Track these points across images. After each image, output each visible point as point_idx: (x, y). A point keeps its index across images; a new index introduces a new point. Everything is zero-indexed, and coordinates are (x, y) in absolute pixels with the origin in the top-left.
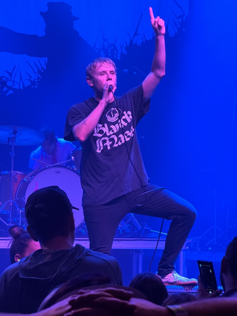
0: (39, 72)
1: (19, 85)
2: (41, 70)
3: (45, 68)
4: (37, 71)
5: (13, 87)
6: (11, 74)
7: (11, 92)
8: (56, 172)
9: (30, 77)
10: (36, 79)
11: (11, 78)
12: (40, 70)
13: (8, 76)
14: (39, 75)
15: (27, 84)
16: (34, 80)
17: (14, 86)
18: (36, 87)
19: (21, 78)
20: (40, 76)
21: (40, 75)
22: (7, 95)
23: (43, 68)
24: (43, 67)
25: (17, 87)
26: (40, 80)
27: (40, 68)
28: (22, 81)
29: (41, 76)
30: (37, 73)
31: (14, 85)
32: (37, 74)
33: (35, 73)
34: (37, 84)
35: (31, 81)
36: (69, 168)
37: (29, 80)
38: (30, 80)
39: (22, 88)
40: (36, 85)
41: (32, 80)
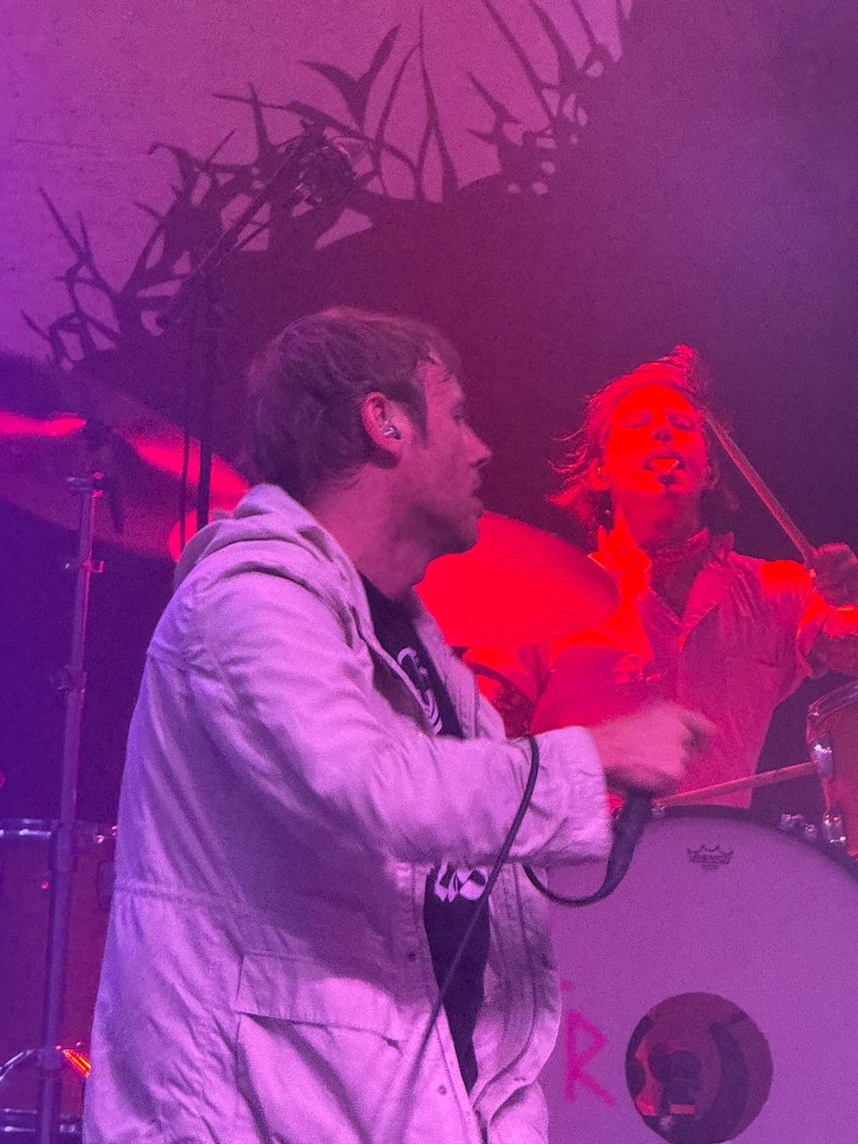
0: (570, 78)
1: (417, 171)
2: (588, 64)
3: (616, 51)
4: (549, 73)
5: (373, 186)
6: (355, 92)
7: (352, 223)
8: (695, 857)
9: (502, 115)
10: (542, 134)
11: (360, 119)
12: (579, 65)
13: (333, 103)
14: (572, 99)
15: (479, 163)
16: (529, 137)
17: (376, 180)
18: (540, 188)
19: (433, 123)
20: (576, 116)
21: (576, 106)
22: (323, 242)
23: (598, 52)
24: (600, 39)
25: (394, 182)
26: (574, 140)
27: (580, 53)
29: (581, 113)
30: (549, 87)
31: (377, 172)
32: (552, 99)
33: (538, 86)
34: (549, 168)
35: (505, 148)
36: (796, 832)
37: (488, 138)
38: (495, 137)
39: (434, 193)
40: (541, 175)
41: (514, 134)
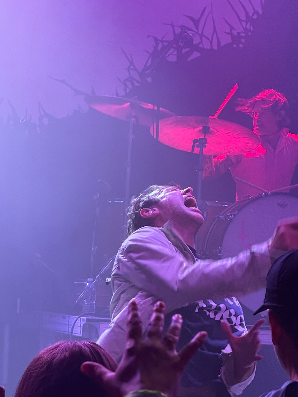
0: (248, 19)
1: (211, 42)
2: (253, 15)
3: (260, 12)
4: (243, 18)
5: (201, 46)
6: (196, 23)
7: (196, 55)
9: (232, 28)
10: (241, 32)
11: (197, 28)
12: (251, 15)
13: (191, 25)
14: (249, 24)
15: (226, 40)
16: (238, 33)
17: (201, 44)
18: (241, 46)
19: (215, 30)
20: (250, 27)
22: (189, 59)
23: (256, 12)
24: (256, 9)
25: (206, 45)
26: (249, 34)
27: (251, 13)
28: (217, 35)
29: (251, 27)
30: (243, 21)
31: (201, 42)
32: (244, 24)
33: (240, 21)
34: (243, 41)
35: (233, 36)
37: (228, 34)
38: (230, 33)
39: (215, 47)
40: (242, 43)
41: (235, 33)
